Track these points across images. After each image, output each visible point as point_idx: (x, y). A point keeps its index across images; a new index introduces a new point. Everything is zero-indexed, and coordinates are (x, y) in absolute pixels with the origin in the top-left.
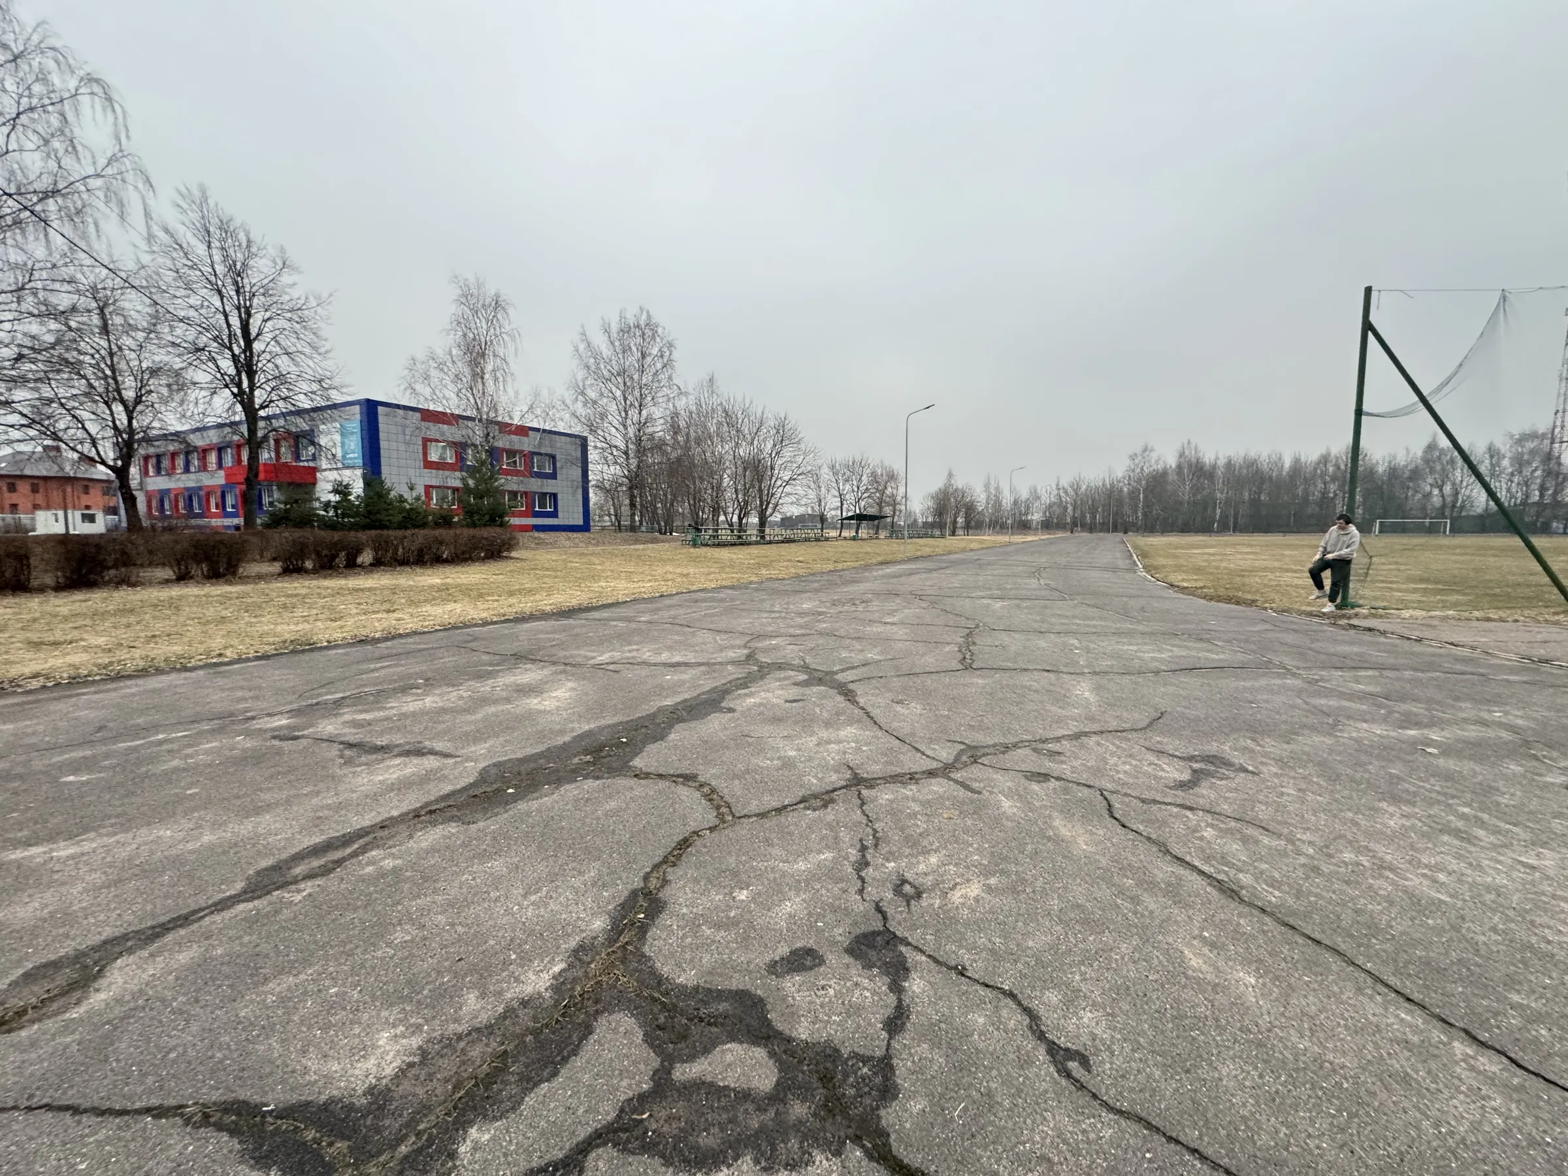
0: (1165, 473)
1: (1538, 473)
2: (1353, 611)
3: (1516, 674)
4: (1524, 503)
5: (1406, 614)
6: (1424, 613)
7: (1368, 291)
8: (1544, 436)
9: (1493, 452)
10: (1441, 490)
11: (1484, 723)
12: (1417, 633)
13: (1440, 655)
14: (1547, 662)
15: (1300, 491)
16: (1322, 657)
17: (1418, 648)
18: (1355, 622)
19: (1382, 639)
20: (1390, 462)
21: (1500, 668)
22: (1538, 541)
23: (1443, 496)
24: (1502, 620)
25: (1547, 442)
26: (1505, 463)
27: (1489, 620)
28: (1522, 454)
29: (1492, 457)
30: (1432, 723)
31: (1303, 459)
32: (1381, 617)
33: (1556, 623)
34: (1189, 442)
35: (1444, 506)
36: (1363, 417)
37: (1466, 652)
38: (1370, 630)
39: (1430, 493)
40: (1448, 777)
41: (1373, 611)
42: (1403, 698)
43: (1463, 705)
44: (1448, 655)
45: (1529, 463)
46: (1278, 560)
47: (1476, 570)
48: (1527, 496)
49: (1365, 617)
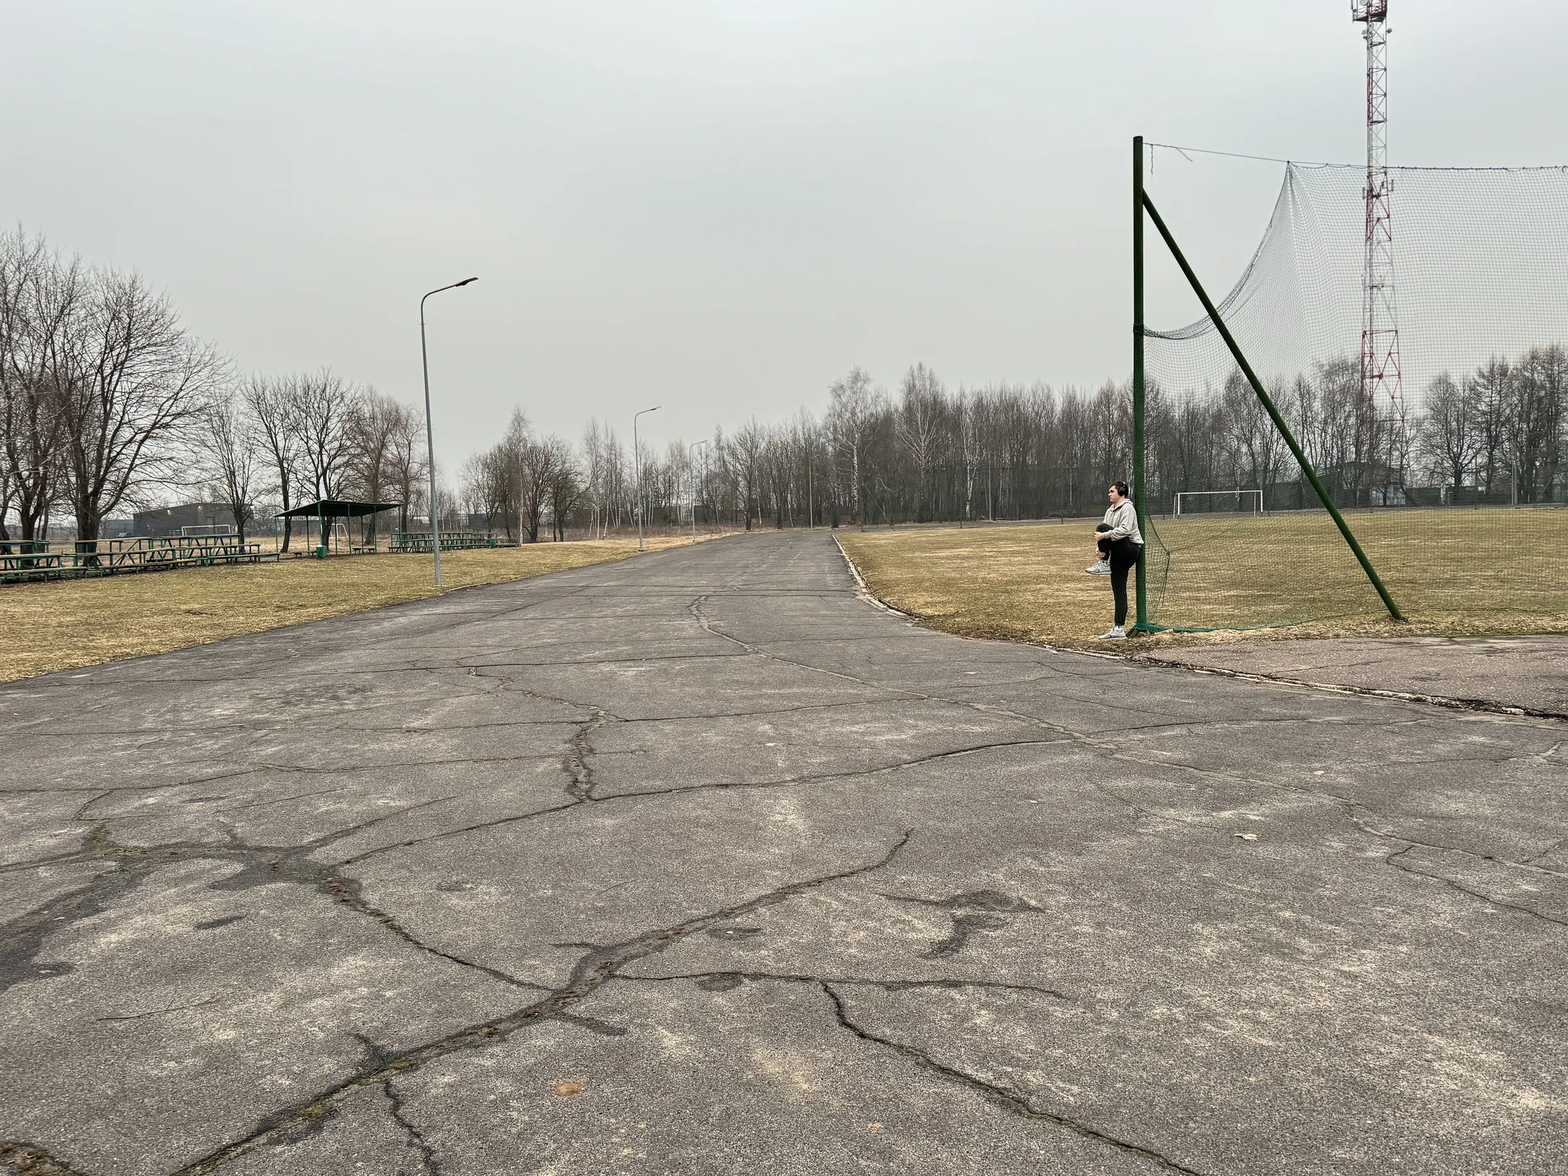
0: (888, 419)
1: (1352, 420)
2: (1153, 638)
3: (1339, 713)
4: (1341, 464)
5: (1216, 636)
6: (1236, 634)
7: (1138, 142)
8: (1353, 366)
9: (1304, 392)
10: (1250, 446)
11: (1306, 788)
12: (1230, 665)
13: (1256, 696)
14: (1368, 691)
15: (1077, 450)
16: (1117, 714)
17: (1232, 687)
18: (1155, 654)
19: (1191, 679)
20: (1188, 404)
21: (1320, 706)
22: (1352, 519)
23: (1252, 455)
24: (1322, 636)
25: (1357, 376)
26: (1317, 405)
27: (1308, 637)
28: (1332, 392)
29: (1302, 396)
30: (1251, 796)
31: (1079, 399)
32: (1188, 644)
33: (1377, 635)
34: (921, 367)
35: (1255, 469)
36: (1145, 338)
37: (1282, 686)
38: (1174, 665)
39: (1238, 450)
40: (1268, 871)
41: (1178, 635)
42: (1218, 763)
43: (1282, 765)
44: (1265, 695)
45: (1342, 405)
46: (1055, 563)
47: (1294, 565)
48: (1343, 453)
49: (1169, 646)
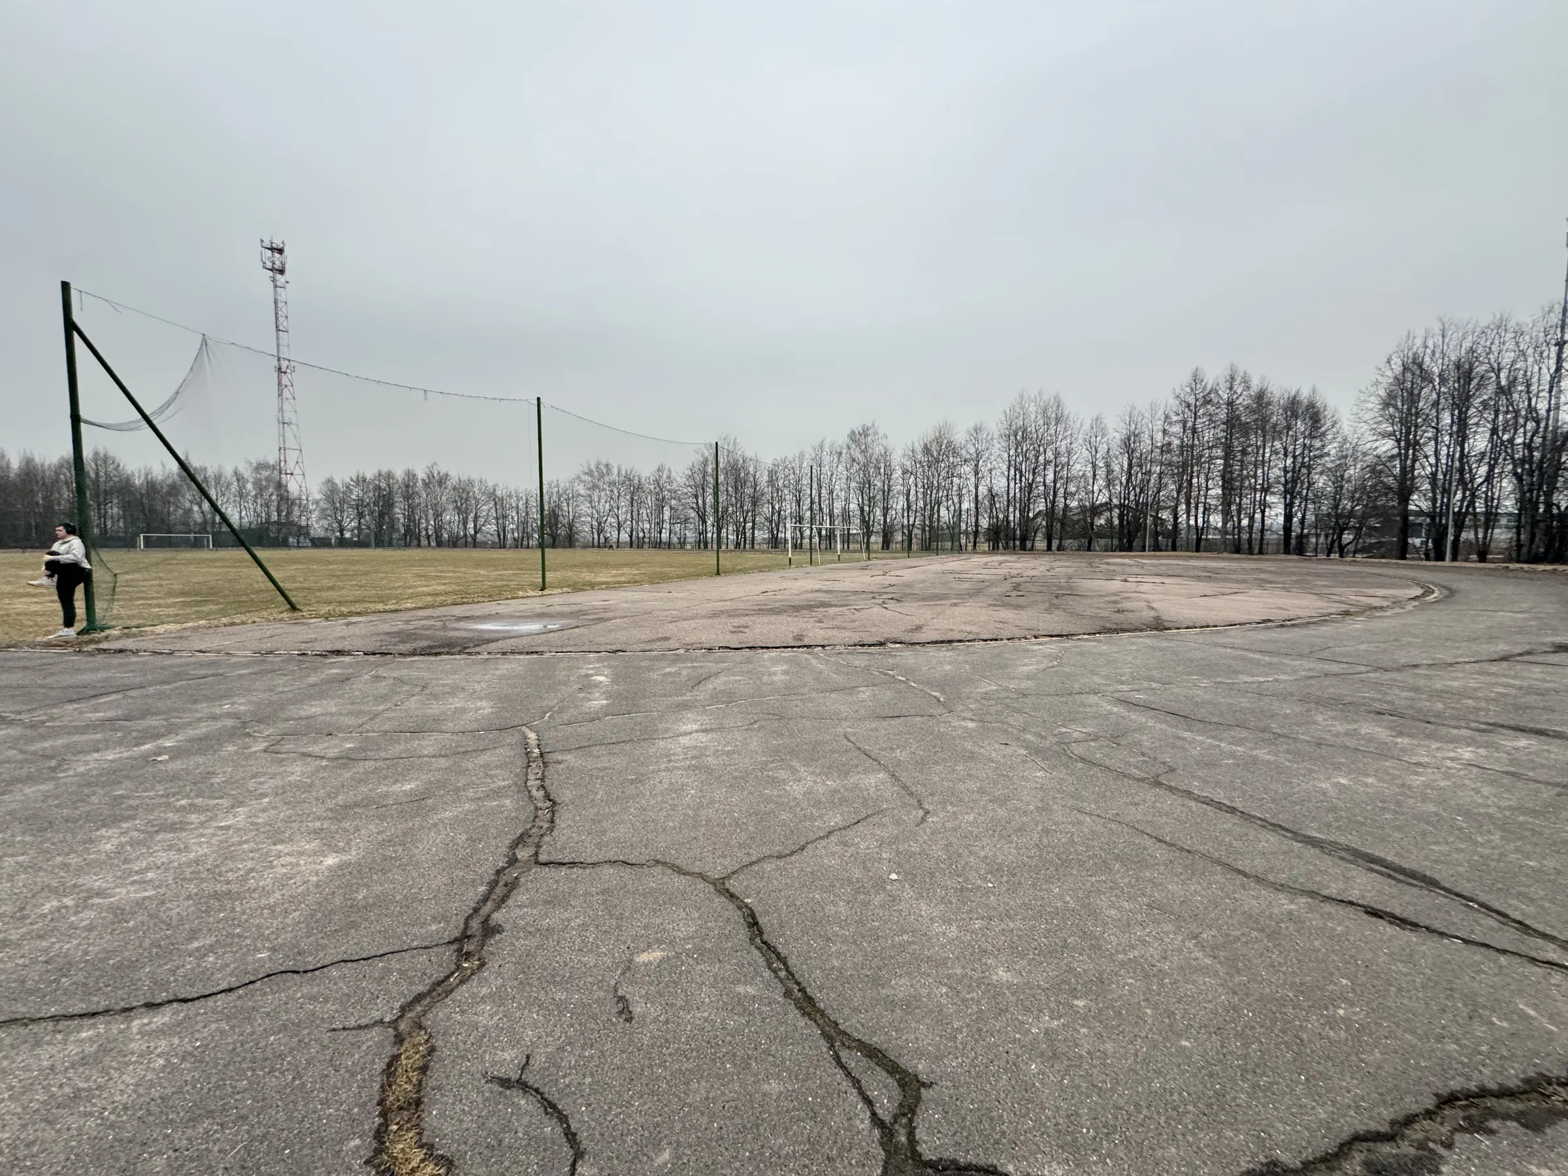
3: (248, 668)
4: (268, 522)
8: (274, 467)
9: (239, 478)
11: (215, 718)
14: (271, 652)
18: (104, 646)
22: (262, 553)
23: (203, 513)
25: (276, 472)
26: (249, 486)
32: (134, 635)
39: (190, 510)
41: (126, 631)
